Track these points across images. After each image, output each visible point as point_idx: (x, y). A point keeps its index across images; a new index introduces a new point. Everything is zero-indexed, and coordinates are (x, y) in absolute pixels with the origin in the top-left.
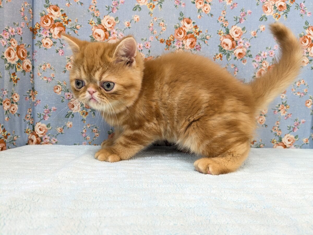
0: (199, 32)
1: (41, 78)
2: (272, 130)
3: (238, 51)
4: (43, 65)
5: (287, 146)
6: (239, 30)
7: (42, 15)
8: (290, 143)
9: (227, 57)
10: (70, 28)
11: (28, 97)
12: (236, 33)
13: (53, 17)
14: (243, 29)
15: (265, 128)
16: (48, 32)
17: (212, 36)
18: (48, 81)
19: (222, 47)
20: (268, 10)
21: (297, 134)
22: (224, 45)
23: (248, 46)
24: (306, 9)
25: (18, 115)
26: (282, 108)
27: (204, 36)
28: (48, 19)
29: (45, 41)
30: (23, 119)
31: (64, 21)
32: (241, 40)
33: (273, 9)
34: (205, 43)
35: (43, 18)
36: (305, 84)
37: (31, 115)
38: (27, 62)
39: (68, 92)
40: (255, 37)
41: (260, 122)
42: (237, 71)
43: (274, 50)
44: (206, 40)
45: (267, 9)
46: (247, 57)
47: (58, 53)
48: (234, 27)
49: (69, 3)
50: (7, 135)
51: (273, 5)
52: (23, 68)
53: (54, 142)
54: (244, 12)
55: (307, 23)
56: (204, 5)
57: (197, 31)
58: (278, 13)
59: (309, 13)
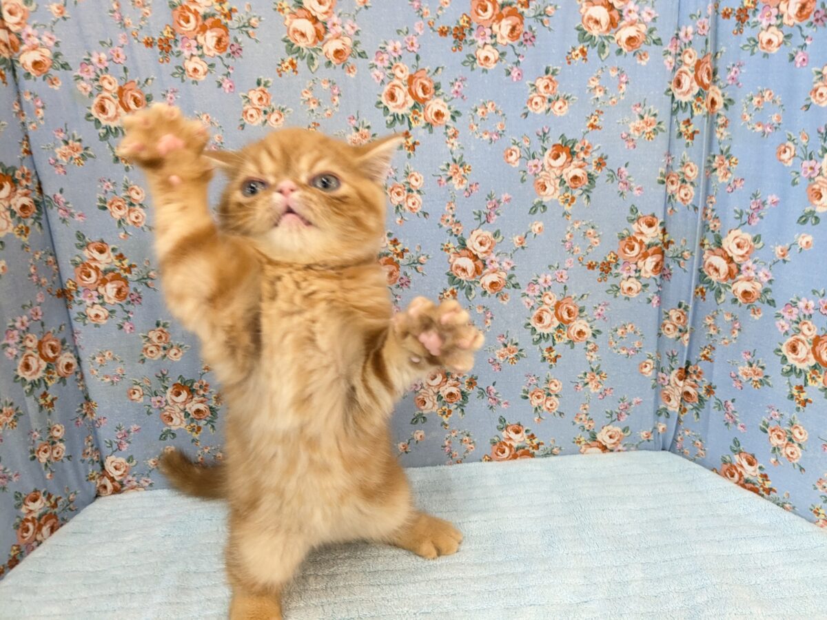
0: (404, 251)
1: (99, 379)
2: (575, 421)
3: (488, 279)
4: (99, 356)
5: (609, 447)
6: (487, 237)
7: (76, 264)
8: (613, 441)
9: (466, 293)
10: (137, 280)
11: (80, 420)
12: (481, 244)
13: (99, 266)
14: (496, 235)
15: (559, 418)
16: (95, 294)
17: (430, 257)
18: (113, 382)
19: (455, 275)
20: (547, 190)
21: (626, 425)
22: (459, 272)
23: (508, 268)
24: (631, 179)
25: (69, 457)
26: (592, 379)
27: (415, 258)
28: (89, 269)
29: (92, 312)
30: (78, 460)
31: (122, 268)
32: (493, 257)
33: (557, 186)
34: (417, 271)
35: (79, 270)
36: (635, 332)
37: (92, 446)
38: (65, 358)
39: (157, 396)
40: (523, 248)
41: (549, 409)
42: (492, 318)
43: (567, 269)
44: (419, 266)
45: (546, 188)
46: (509, 288)
47: (123, 330)
48: (476, 233)
49: (126, 233)
50: (56, 500)
51: (557, 178)
52: (59, 375)
53: (147, 484)
54: (494, 201)
55: (633, 210)
56: (408, 197)
57: (399, 251)
58: (569, 193)
59: (638, 189)
